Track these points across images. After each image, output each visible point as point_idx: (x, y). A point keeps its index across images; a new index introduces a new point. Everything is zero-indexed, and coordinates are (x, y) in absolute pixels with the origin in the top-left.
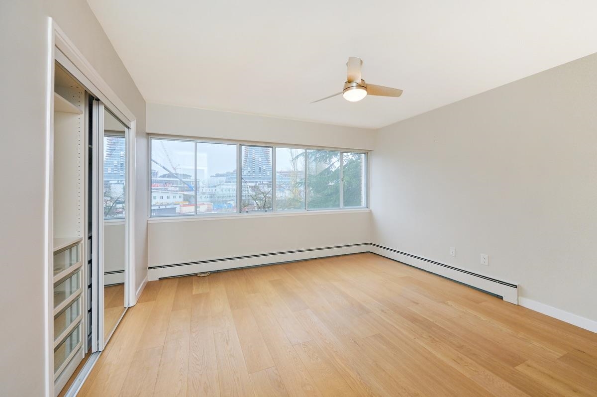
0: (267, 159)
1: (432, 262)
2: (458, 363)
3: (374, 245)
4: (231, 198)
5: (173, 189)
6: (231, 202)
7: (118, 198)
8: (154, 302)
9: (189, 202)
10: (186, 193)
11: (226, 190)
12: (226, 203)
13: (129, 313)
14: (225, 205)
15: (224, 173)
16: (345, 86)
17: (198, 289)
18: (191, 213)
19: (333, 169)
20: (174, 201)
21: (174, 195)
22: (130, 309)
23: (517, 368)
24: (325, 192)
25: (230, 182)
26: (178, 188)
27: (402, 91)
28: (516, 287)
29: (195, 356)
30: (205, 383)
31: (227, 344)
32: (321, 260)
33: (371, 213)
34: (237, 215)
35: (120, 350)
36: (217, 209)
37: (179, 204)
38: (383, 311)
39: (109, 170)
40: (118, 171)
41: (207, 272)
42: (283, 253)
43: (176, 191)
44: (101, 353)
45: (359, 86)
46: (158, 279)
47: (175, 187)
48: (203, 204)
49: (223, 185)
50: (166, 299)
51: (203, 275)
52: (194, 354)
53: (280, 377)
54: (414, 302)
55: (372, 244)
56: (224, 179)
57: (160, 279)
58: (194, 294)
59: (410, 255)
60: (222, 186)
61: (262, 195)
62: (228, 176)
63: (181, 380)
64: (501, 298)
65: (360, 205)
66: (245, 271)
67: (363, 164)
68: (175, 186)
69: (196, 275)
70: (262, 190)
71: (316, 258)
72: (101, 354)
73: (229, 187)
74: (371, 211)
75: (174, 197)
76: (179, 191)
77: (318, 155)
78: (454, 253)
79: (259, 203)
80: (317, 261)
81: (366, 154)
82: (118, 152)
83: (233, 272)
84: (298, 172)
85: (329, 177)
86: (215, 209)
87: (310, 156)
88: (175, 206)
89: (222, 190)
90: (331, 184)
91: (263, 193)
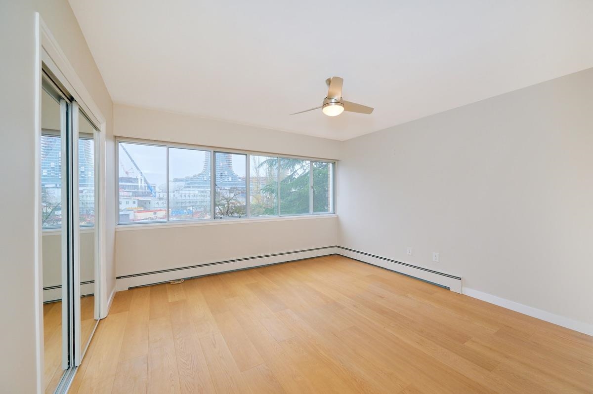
0: (228, 164)
1: (392, 261)
2: (421, 345)
3: (340, 247)
4: (191, 204)
5: (126, 194)
6: (191, 208)
7: (58, 204)
8: (128, 312)
9: (145, 208)
10: (140, 199)
11: (185, 196)
12: (186, 209)
13: (101, 325)
14: (185, 211)
15: (183, 177)
16: (324, 102)
17: (173, 297)
18: (147, 219)
19: (296, 177)
20: (128, 206)
21: (127, 200)
22: (102, 321)
23: (466, 344)
24: (289, 198)
25: (189, 187)
26: (131, 193)
27: (373, 109)
28: (460, 279)
29: (184, 361)
30: (199, 385)
31: (215, 347)
32: (293, 264)
33: (337, 218)
34: (211, 222)
35: (100, 363)
36: (176, 216)
37: (133, 210)
38: (355, 306)
39: (45, 173)
40: (57, 174)
41: (180, 280)
42: (256, 257)
43: (129, 196)
44: (77, 368)
45: (338, 103)
46: (128, 289)
47: (128, 192)
48: (161, 210)
49: (182, 190)
50: (141, 308)
51: (176, 283)
52: (182, 359)
53: (271, 372)
54: (381, 297)
55: (338, 247)
56: (183, 184)
57: (130, 289)
58: (170, 301)
59: (373, 256)
60: (181, 192)
61: (225, 201)
62: (187, 181)
63: (173, 385)
64: (448, 289)
65: (327, 210)
66: (220, 276)
67: (331, 173)
68: (128, 190)
69: (169, 283)
70: (226, 196)
71: (288, 262)
72: (78, 370)
73: (188, 192)
74: (338, 216)
75: (127, 203)
76: (133, 196)
77: (282, 163)
78: (411, 251)
79: (222, 209)
80: (289, 264)
81: (334, 163)
82: (56, 153)
83: (208, 278)
84: (260, 178)
85: (292, 184)
86: (174, 215)
87: (274, 163)
88: (128, 212)
89: (181, 196)
90: (294, 190)
91: (227, 199)
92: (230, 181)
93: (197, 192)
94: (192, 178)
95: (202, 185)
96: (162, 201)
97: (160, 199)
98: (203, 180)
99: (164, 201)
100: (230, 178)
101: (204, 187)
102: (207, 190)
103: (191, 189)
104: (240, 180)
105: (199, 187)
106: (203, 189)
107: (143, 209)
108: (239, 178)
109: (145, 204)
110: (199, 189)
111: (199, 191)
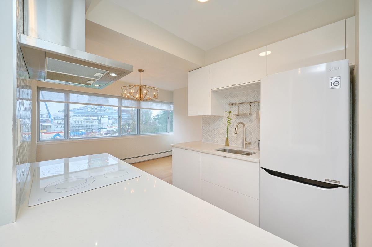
92: (108, 112)
93: (83, 119)
94: (78, 109)
95: (86, 114)
96: (60, 126)
97: (60, 124)
98: (86, 110)
99: (62, 126)
100: (108, 110)
101: (88, 116)
102: (90, 117)
103: (77, 117)
104: (115, 111)
105: (84, 116)
106: (87, 117)
107: (46, 132)
108: (114, 110)
109: (47, 128)
110: (84, 117)
111: (84, 119)
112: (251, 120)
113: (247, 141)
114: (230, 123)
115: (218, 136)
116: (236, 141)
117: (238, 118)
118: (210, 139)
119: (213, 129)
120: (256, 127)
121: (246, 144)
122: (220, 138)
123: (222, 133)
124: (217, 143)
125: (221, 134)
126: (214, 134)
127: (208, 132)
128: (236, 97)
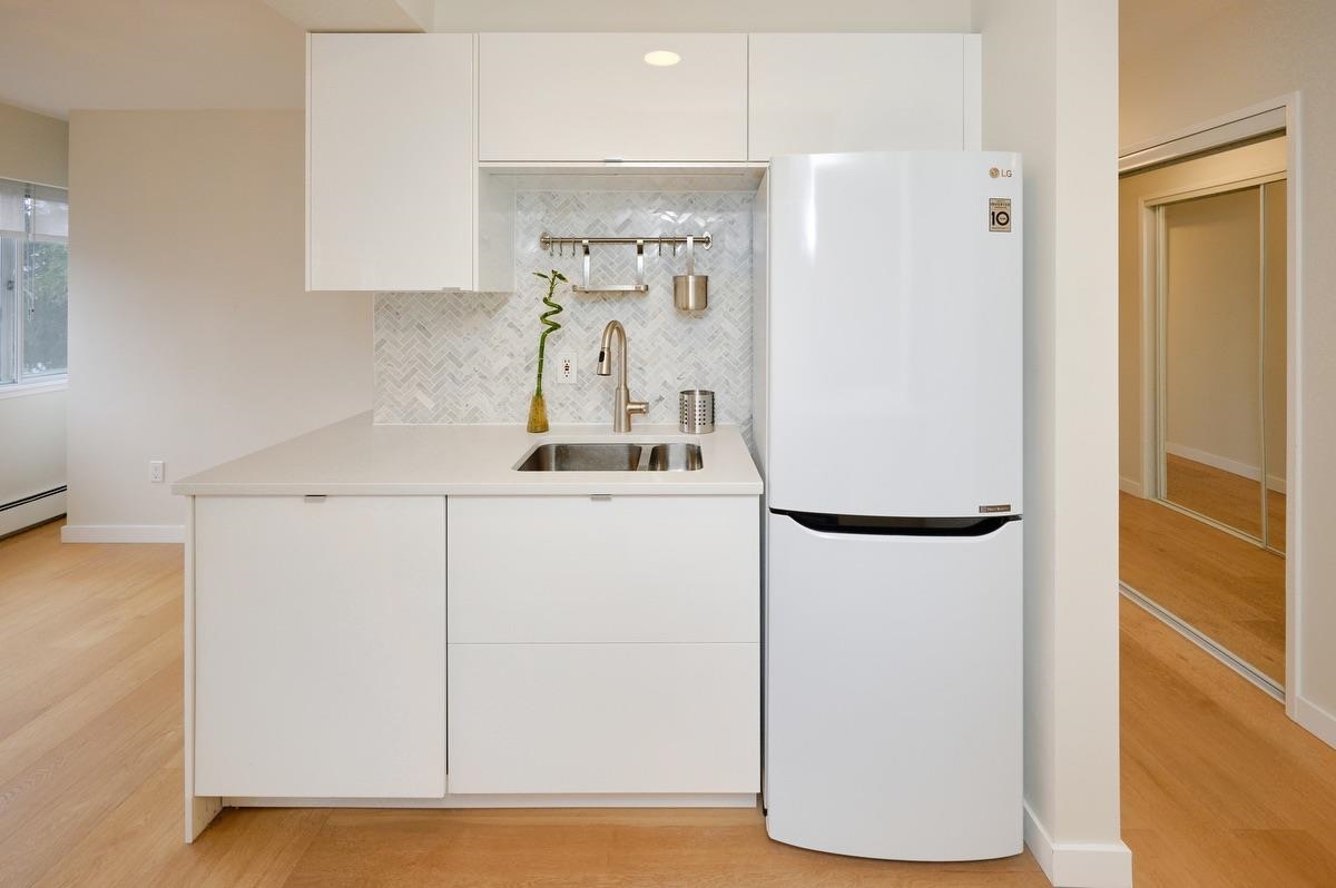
112: (644, 313)
113: (633, 399)
114: (556, 326)
115: (481, 385)
116: (573, 403)
117: (582, 304)
118: (429, 403)
119: (450, 356)
120: (664, 340)
121: (629, 413)
122: (491, 394)
123: (502, 373)
124: (476, 419)
125: (497, 378)
126: (453, 378)
127: (414, 371)
128: (575, 210)
